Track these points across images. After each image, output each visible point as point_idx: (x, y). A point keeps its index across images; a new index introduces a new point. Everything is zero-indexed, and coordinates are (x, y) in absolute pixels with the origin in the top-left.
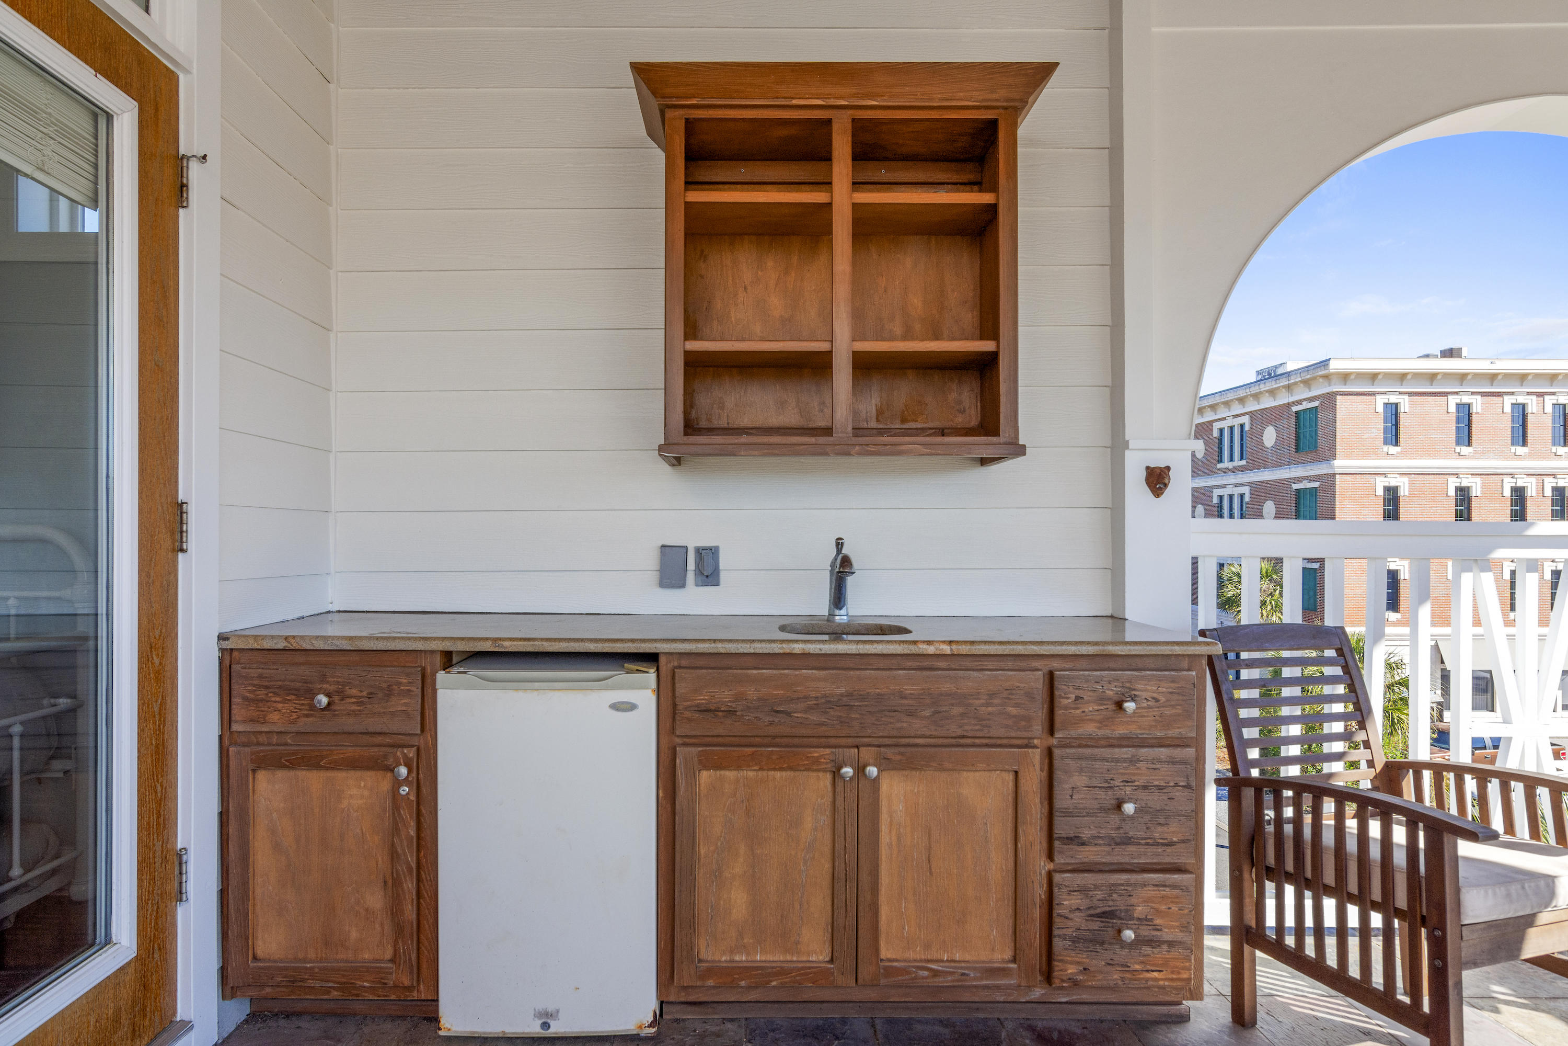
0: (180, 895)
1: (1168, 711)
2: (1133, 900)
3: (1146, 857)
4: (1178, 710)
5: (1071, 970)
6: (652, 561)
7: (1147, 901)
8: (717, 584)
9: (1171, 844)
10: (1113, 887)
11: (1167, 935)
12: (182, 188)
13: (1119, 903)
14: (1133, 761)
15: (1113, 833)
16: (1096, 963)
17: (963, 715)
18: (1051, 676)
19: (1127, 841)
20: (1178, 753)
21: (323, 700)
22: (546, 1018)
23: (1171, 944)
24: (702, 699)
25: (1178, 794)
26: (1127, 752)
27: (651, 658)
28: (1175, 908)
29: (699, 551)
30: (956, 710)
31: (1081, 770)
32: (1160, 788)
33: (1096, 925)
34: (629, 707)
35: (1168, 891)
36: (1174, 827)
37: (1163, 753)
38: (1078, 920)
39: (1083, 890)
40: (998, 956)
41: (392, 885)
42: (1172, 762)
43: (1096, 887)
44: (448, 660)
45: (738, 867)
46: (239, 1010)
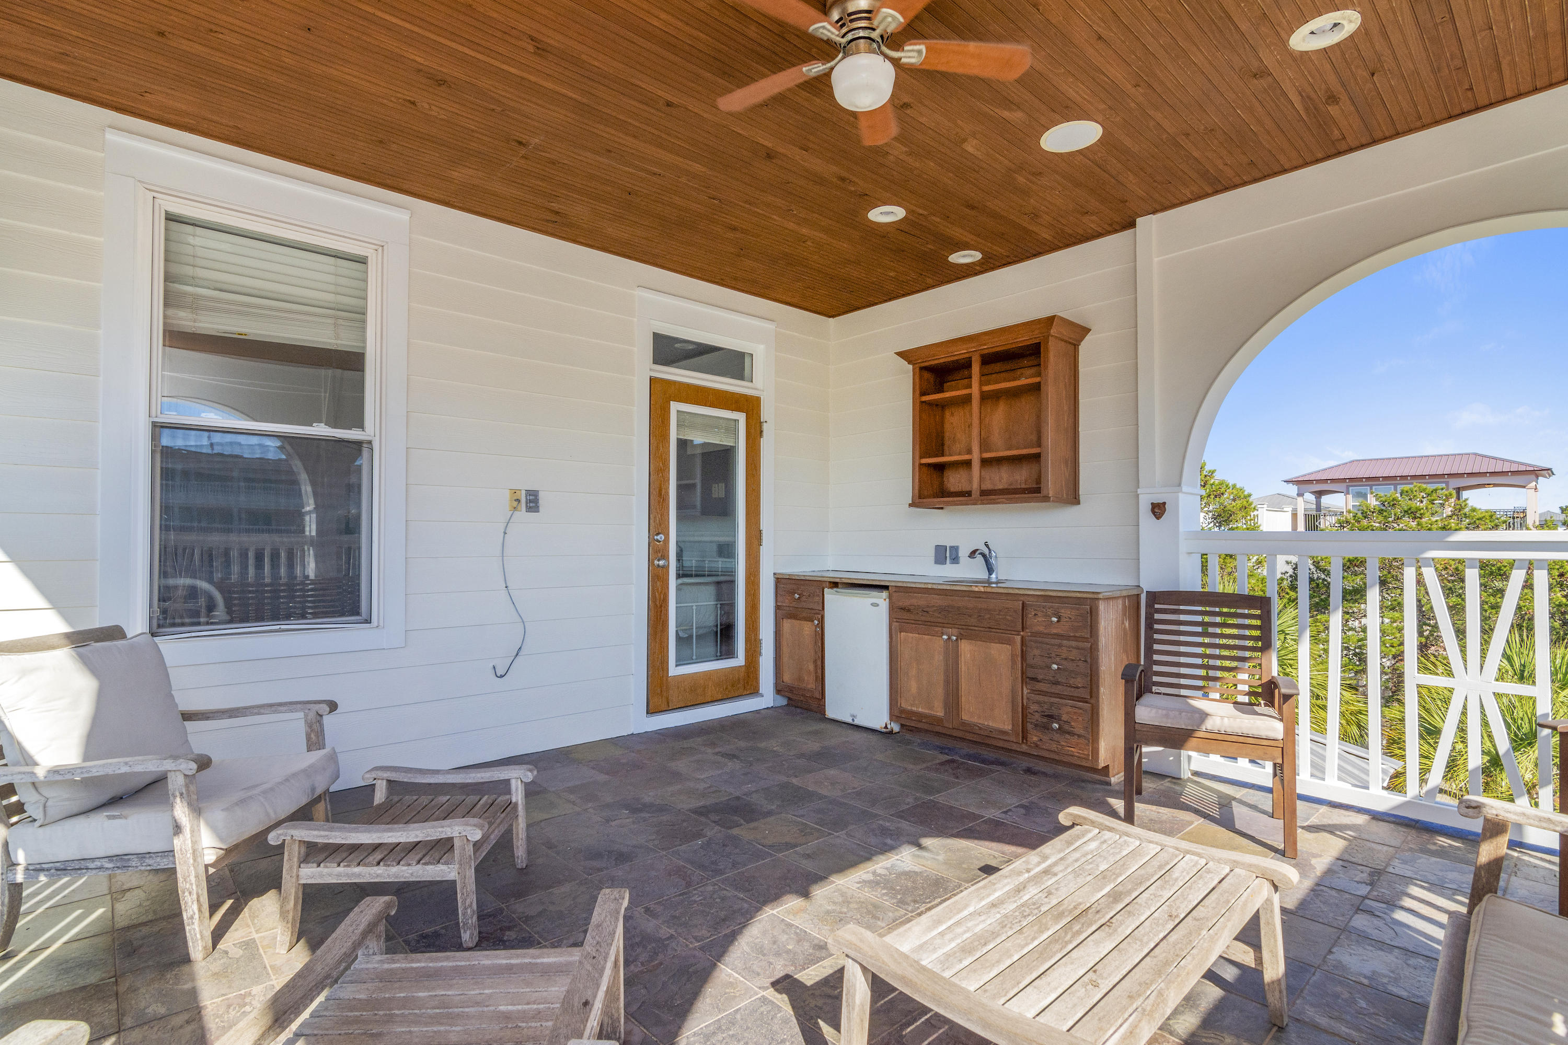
0: (760, 654)
1: (1076, 624)
2: (1061, 712)
3: (1068, 691)
4: (1080, 624)
5: (1035, 739)
6: (932, 553)
7: (1068, 713)
8: (958, 563)
9: (1078, 688)
10: (1052, 704)
11: (1076, 731)
12: (761, 432)
13: (1055, 712)
14: (1060, 646)
15: (1052, 679)
16: (1045, 738)
17: (989, 619)
18: (1023, 604)
19: (1057, 683)
20: (1081, 644)
21: (797, 596)
22: (854, 717)
23: (1079, 736)
24: (900, 604)
25: (1080, 663)
26: (1057, 641)
27: (886, 588)
28: (1080, 719)
29: (951, 547)
30: (988, 616)
31: (1037, 648)
32: (1073, 660)
33: (1045, 720)
34: (877, 605)
35: (1076, 710)
36: (1079, 679)
37: (1074, 644)
38: (1037, 716)
39: (1038, 703)
40: (1006, 727)
41: (815, 662)
42: (1077, 648)
43: (1045, 703)
44: (835, 585)
45: (913, 672)
46: (782, 701)
